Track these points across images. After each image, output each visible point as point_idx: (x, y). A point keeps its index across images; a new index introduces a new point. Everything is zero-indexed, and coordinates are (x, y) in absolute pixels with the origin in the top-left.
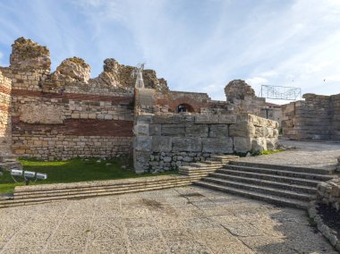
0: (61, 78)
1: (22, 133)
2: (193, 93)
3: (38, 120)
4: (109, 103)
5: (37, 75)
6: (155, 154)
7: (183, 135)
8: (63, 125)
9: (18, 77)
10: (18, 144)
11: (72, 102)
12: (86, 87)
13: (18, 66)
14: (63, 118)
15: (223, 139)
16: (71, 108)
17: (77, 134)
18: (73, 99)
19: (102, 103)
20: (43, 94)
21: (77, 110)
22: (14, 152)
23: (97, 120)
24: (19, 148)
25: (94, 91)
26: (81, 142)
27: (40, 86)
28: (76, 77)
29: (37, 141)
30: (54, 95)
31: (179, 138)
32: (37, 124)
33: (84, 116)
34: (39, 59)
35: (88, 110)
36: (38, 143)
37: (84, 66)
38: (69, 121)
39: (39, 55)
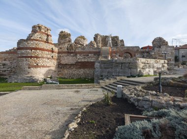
0: (75, 45)
1: (61, 68)
2: (131, 47)
3: (66, 63)
4: (93, 55)
5: (66, 45)
6: (102, 76)
7: (112, 68)
8: (75, 64)
9: (60, 46)
10: (60, 72)
11: (78, 55)
12: (84, 49)
13: (60, 42)
14: (75, 62)
15: (127, 70)
16: (78, 58)
17: (80, 68)
18: (79, 54)
19: (90, 55)
20: (68, 52)
21: (80, 58)
22: (58, 75)
23: (88, 62)
24: (60, 74)
25: (87, 50)
26: (81, 71)
27: (67, 49)
28: (81, 44)
29: (66, 71)
30: (72, 53)
31: (110, 70)
32: (66, 64)
33: (83, 60)
34: (67, 39)
35: (85, 58)
36: (66, 72)
37: (84, 39)
38: (77, 62)
39: (67, 37)
